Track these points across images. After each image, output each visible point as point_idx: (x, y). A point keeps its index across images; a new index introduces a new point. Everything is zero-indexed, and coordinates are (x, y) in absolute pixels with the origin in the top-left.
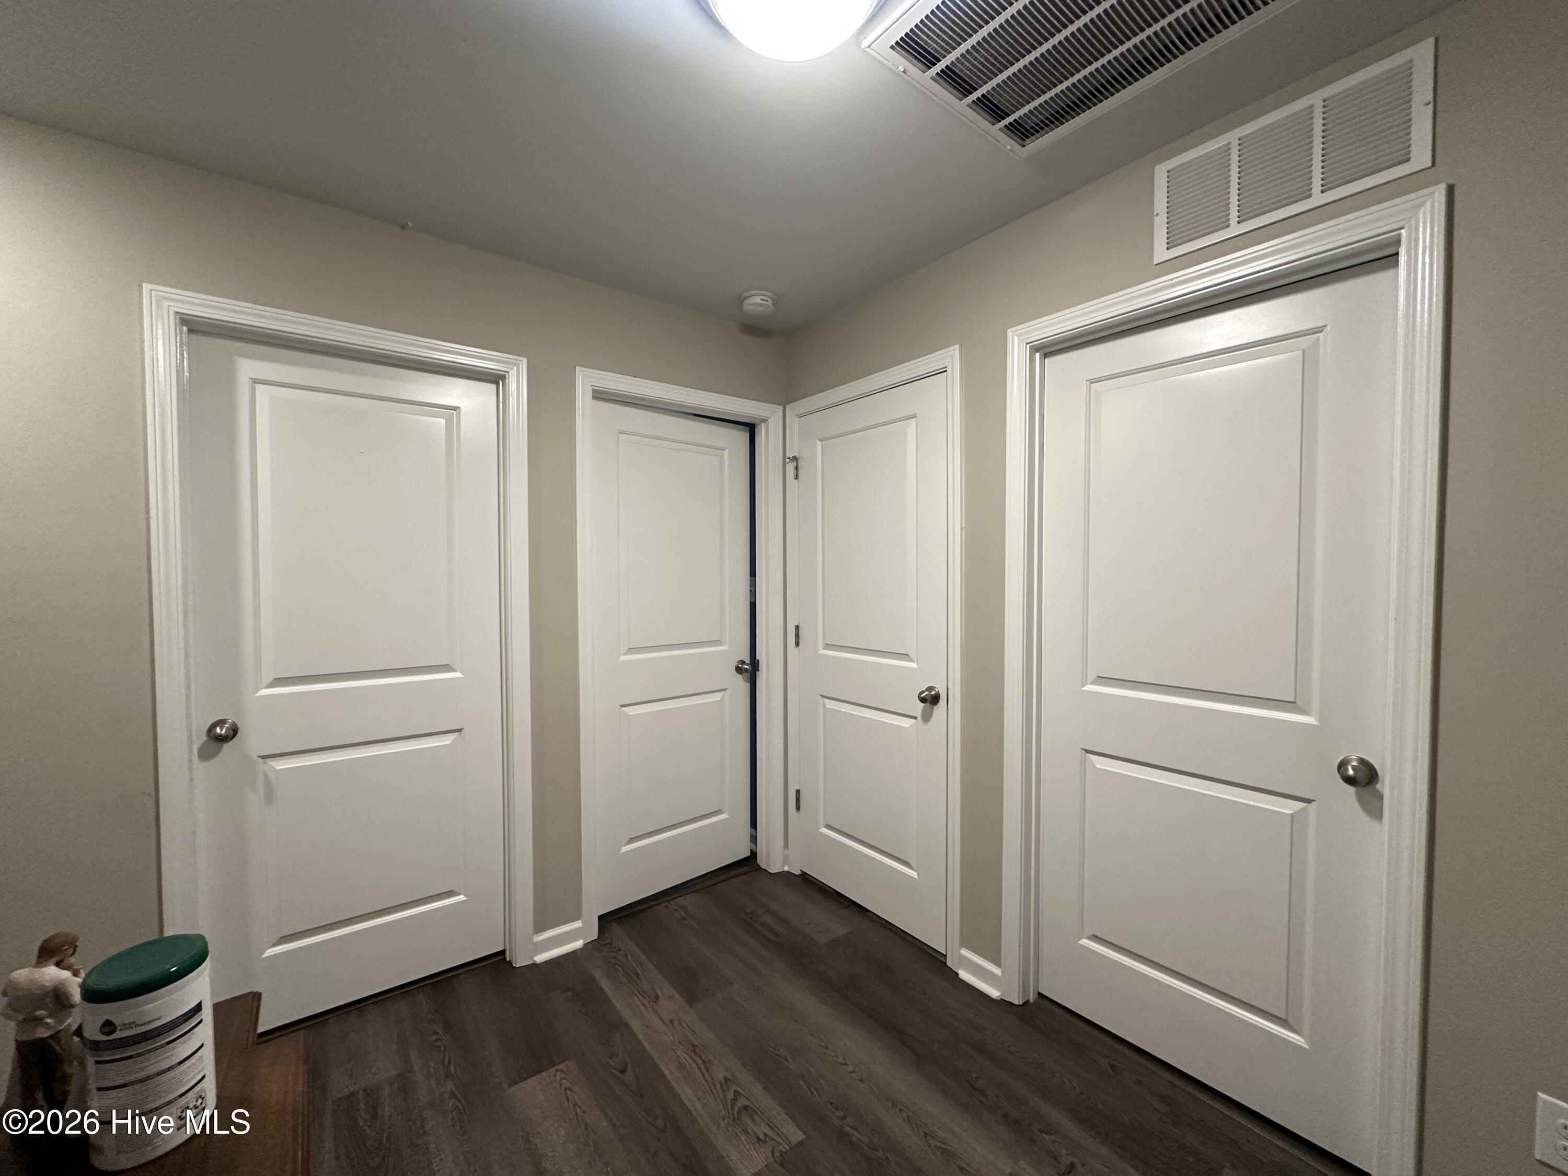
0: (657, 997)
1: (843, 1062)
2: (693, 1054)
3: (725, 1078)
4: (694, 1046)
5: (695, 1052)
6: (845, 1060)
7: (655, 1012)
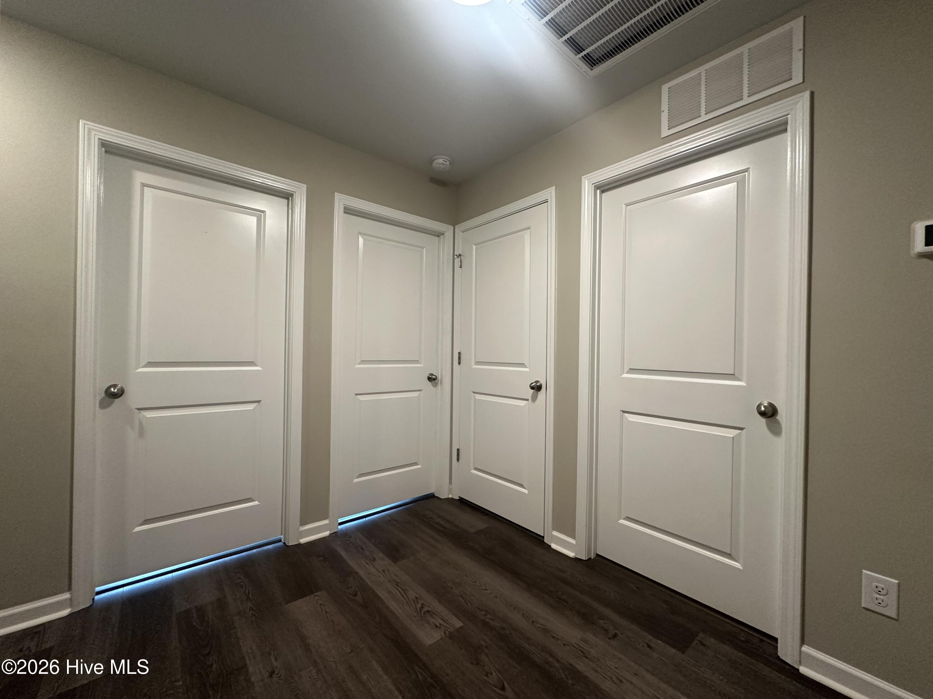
0: (374, 559)
1: (485, 588)
2: (396, 587)
3: (416, 598)
4: (397, 582)
5: (397, 585)
6: (486, 588)
7: (374, 566)
